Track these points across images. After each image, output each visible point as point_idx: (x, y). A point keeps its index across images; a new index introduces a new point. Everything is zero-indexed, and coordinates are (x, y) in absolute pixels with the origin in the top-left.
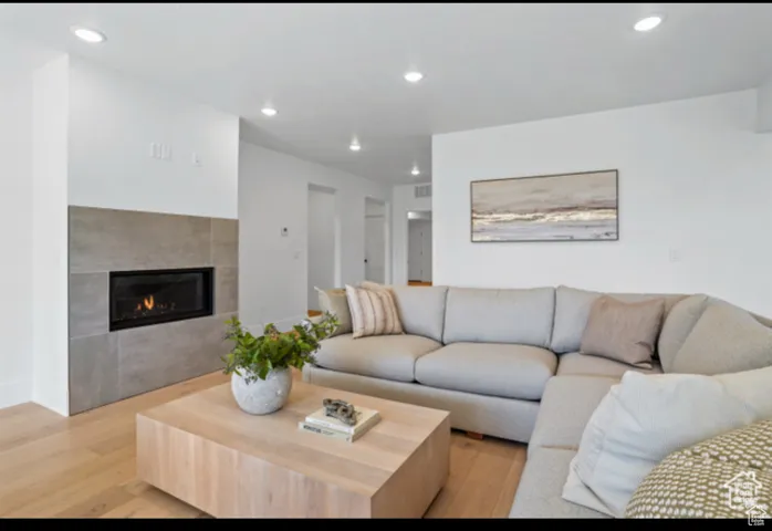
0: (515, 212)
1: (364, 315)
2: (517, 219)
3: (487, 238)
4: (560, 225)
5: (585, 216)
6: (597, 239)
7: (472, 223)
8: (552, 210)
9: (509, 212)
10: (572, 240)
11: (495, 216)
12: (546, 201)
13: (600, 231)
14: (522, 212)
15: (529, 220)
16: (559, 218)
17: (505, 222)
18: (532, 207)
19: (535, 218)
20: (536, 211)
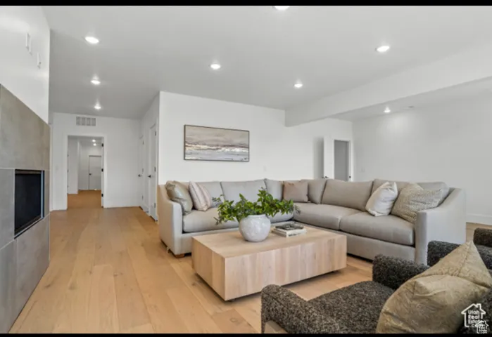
0: (208, 145)
1: (205, 197)
2: (208, 149)
3: (194, 158)
4: (228, 153)
5: (238, 150)
6: (242, 161)
7: (185, 149)
8: (224, 146)
9: (205, 144)
10: (232, 161)
11: (198, 146)
12: (223, 141)
13: (243, 157)
14: (212, 146)
15: (214, 149)
16: (227, 150)
17: (203, 149)
18: (215, 143)
19: (217, 149)
20: (218, 145)
